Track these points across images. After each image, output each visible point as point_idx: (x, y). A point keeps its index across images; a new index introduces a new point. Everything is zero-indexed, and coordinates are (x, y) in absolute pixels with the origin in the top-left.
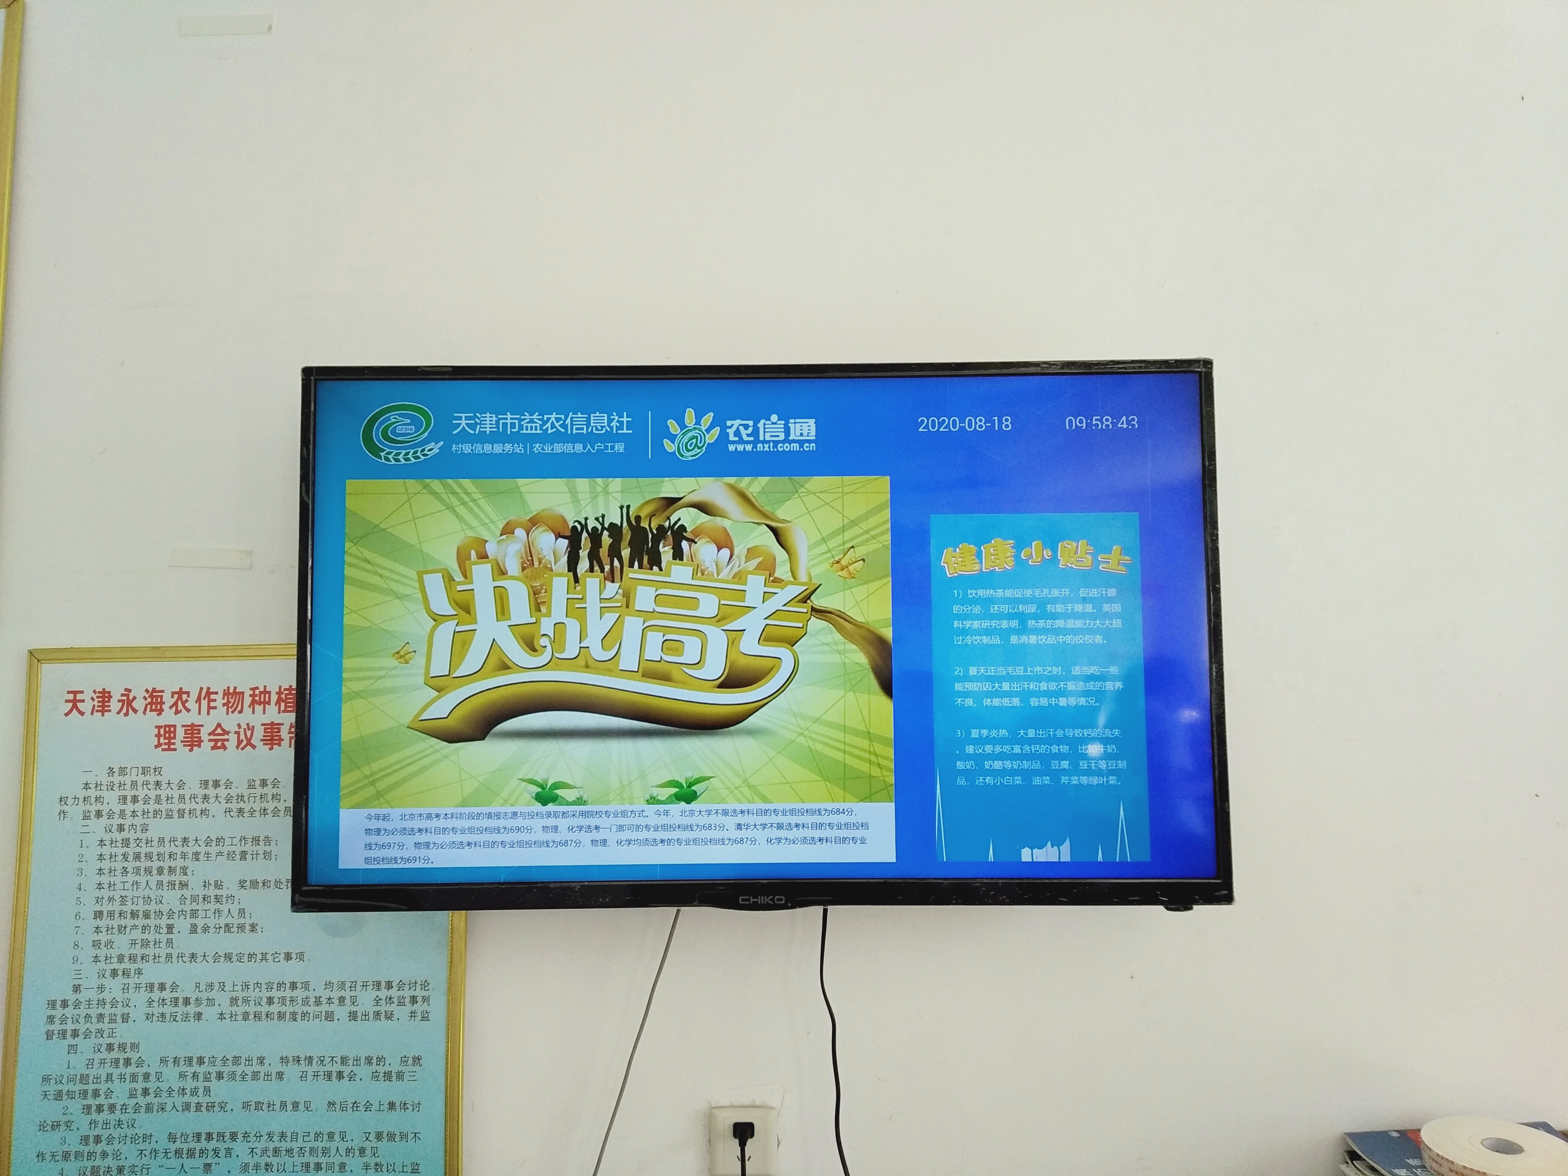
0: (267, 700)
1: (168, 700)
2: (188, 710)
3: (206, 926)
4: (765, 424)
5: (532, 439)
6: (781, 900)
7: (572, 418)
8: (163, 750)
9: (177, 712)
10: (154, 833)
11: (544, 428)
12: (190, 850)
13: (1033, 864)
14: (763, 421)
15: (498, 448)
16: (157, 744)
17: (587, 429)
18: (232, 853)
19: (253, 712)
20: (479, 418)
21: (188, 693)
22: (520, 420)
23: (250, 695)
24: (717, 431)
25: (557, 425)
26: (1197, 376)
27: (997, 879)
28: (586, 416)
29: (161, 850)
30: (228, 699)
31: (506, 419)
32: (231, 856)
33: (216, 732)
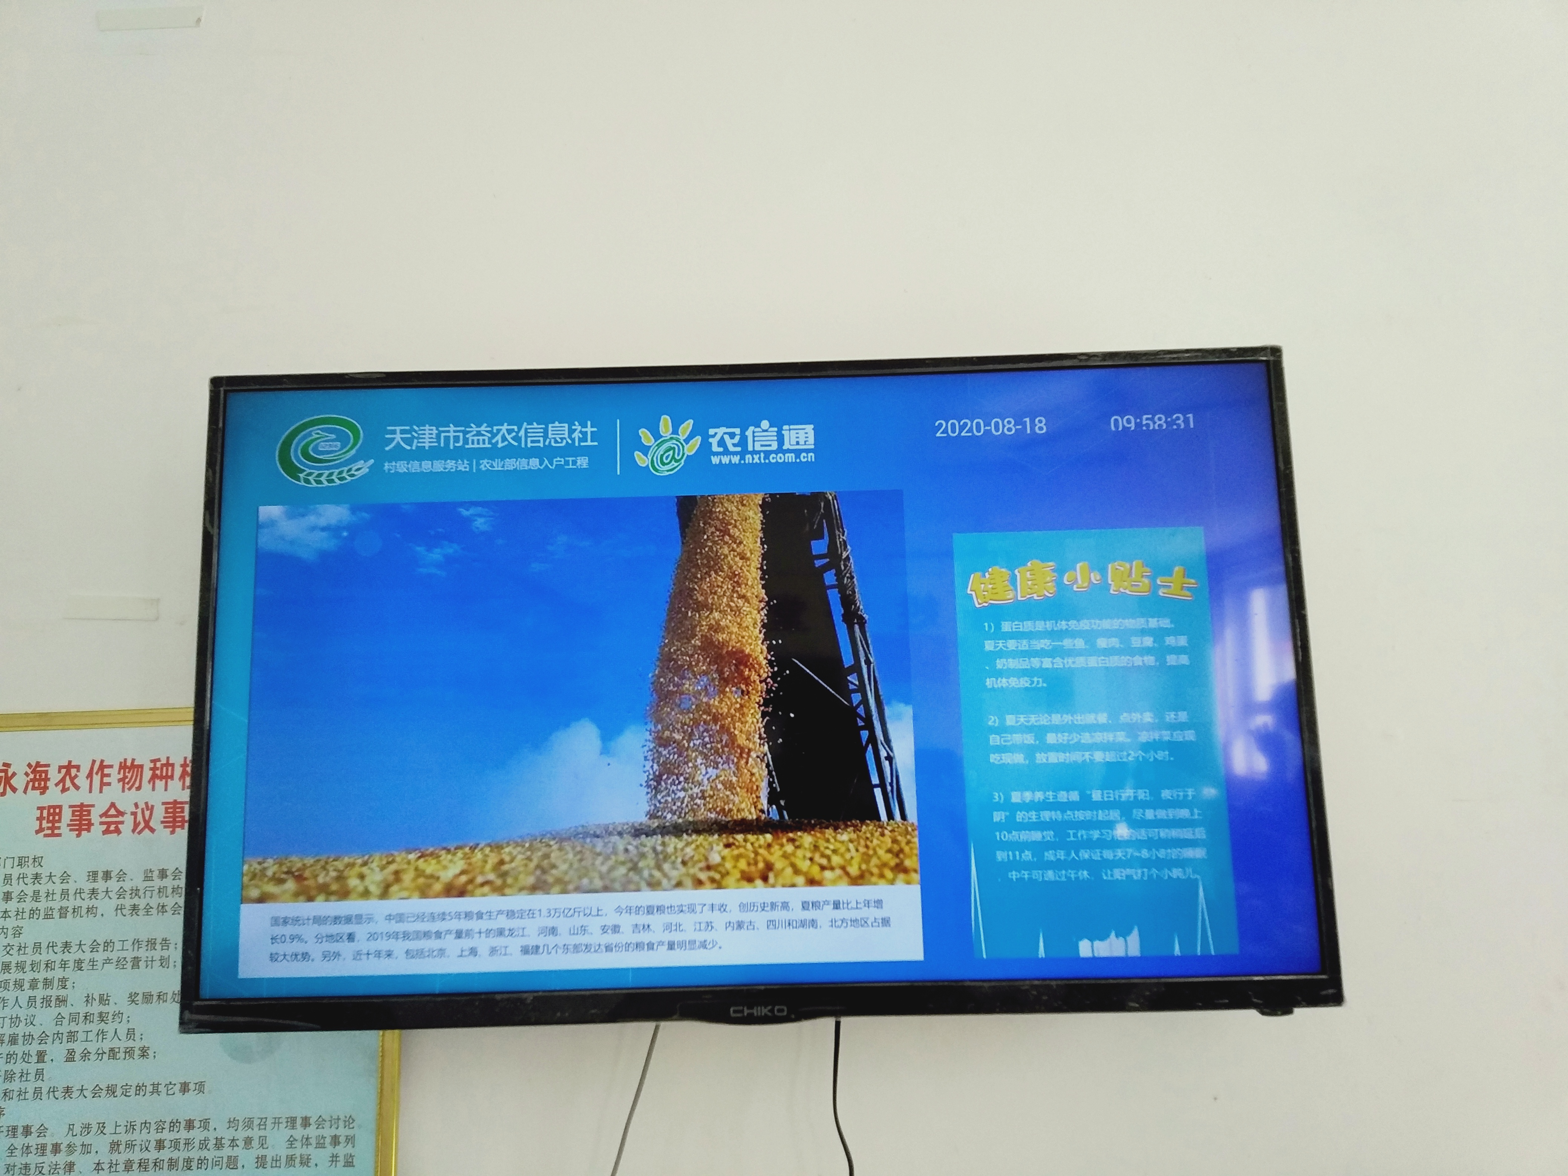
0: (170, 774)
1: (54, 776)
2: (77, 788)
3: (86, 1052)
4: (754, 432)
5: (481, 454)
6: (782, 1011)
7: (526, 429)
8: (46, 836)
9: (64, 790)
10: (28, 938)
11: (494, 441)
12: (70, 957)
13: (1094, 960)
14: (751, 428)
15: (438, 466)
16: (38, 828)
17: (544, 441)
18: (122, 960)
19: (153, 789)
20: (416, 432)
21: (78, 767)
22: (465, 433)
23: (151, 769)
24: (698, 440)
25: (509, 437)
26: (1263, 367)
27: (1051, 979)
28: (543, 426)
29: (37, 958)
30: (124, 773)
31: (448, 431)
32: (120, 963)
33: (109, 813)
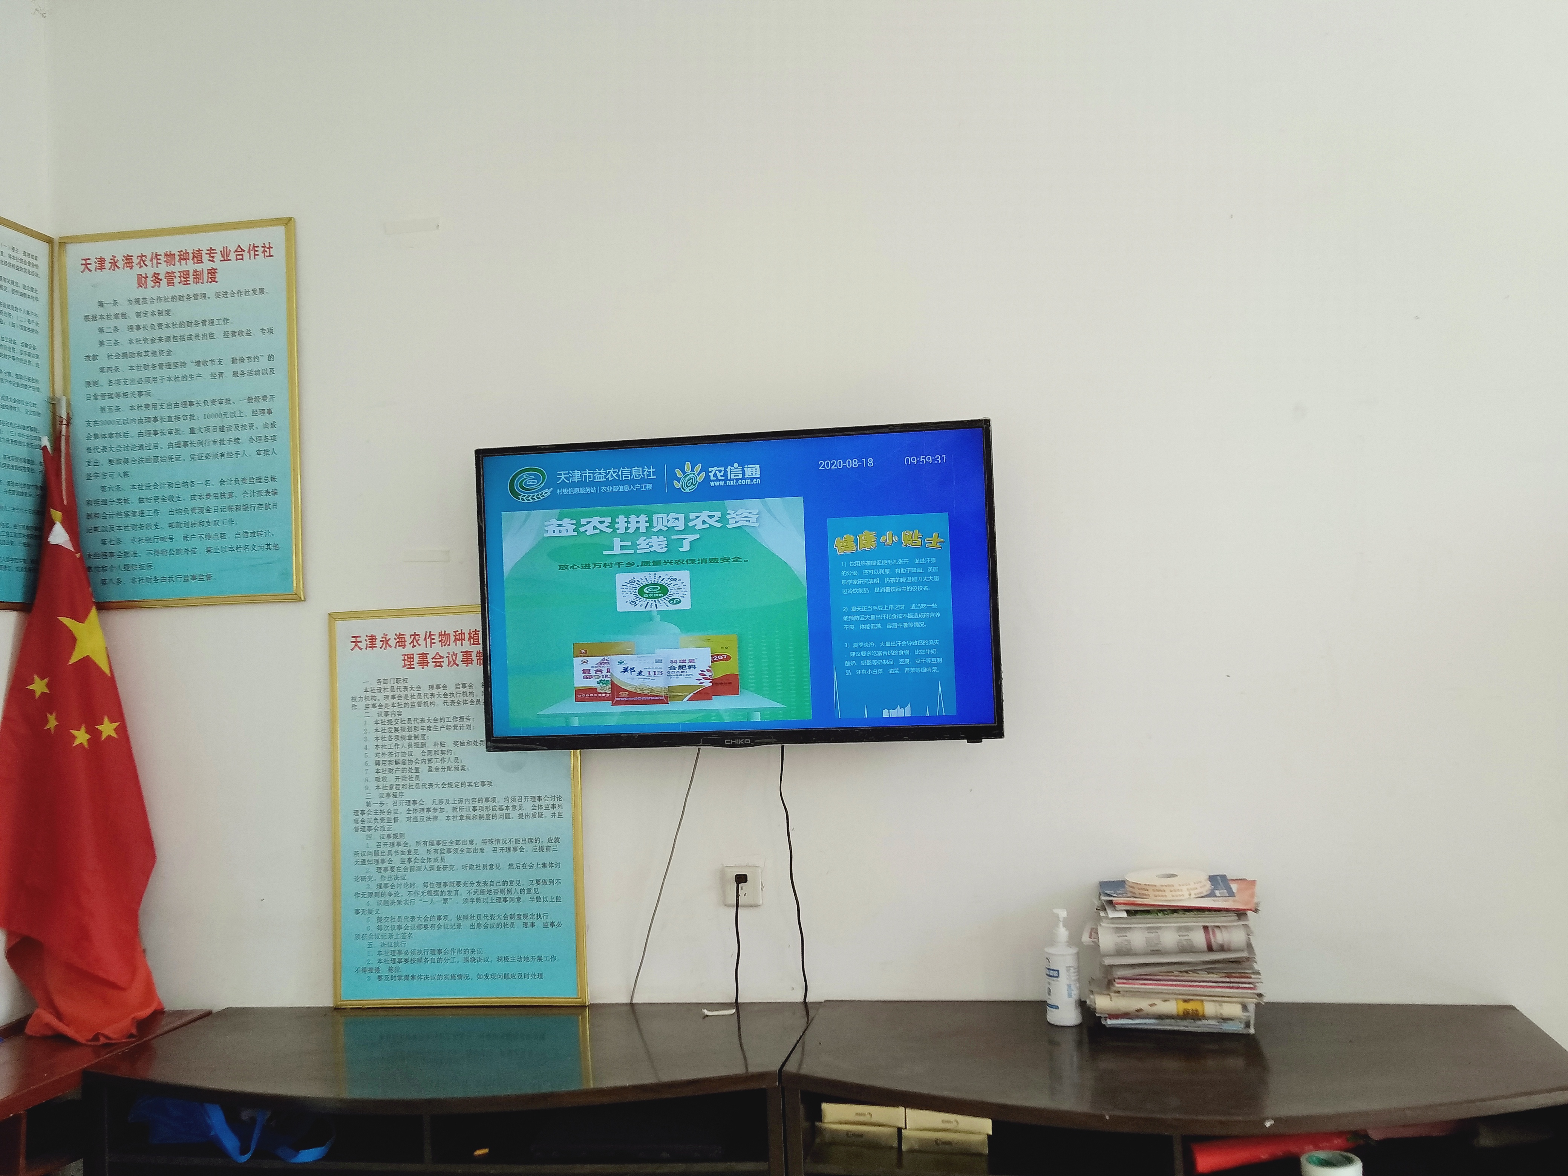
0: (463, 638)
1: (409, 640)
2: (420, 645)
3: (437, 768)
4: (731, 469)
5: (601, 484)
6: (748, 741)
7: (622, 471)
8: (408, 668)
9: (414, 646)
10: (405, 716)
11: (607, 477)
12: (425, 725)
13: (890, 718)
14: (729, 467)
15: (582, 491)
16: (403, 665)
17: (631, 477)
18: (449, 726)
19: (456, 645)
20: (571, 474)
21: (419, 635)
22: (594, 473)
23: (454, 636)
24: (703, 474)
25: (614, 475)
26: (981, 429)
27: (869, 727)
28: (630, 469)
29: (410, 725)
30: (441, 638)
31: (586, 473)
32: (448, 728)
33: (436, 657)
